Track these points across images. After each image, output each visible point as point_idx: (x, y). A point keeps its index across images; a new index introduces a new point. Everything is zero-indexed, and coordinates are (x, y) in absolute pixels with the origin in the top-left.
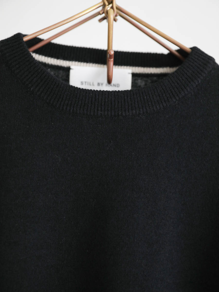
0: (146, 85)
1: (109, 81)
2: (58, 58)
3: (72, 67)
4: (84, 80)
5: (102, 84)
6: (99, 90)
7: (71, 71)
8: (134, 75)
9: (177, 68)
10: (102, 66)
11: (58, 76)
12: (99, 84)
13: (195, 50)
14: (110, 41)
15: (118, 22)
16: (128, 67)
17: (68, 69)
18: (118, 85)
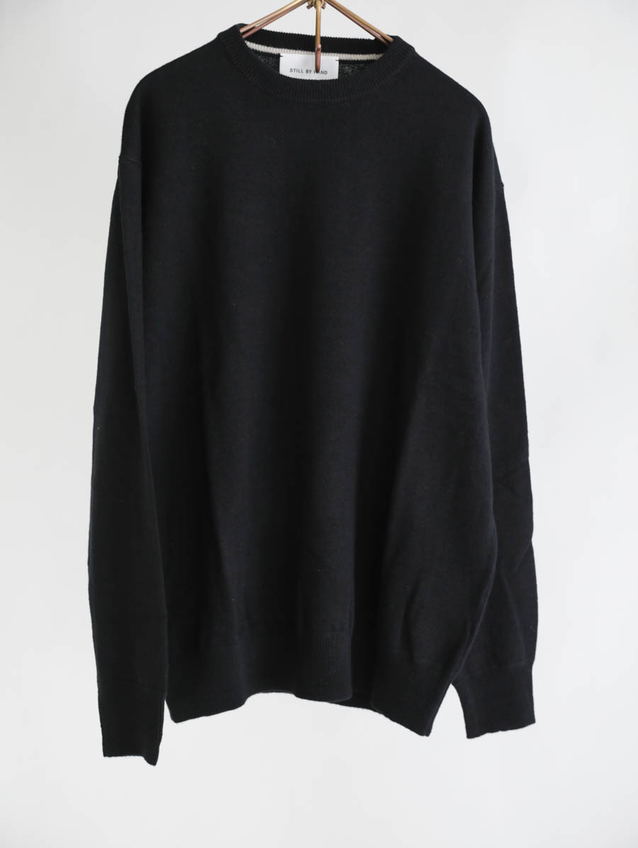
0: (353, 71)
1: (317, 70)
2: (268, 45)
3: (281, 55)
4: (293, 68)
5: (310, 72)
6: (308, 79)
7: (281, 58)
8: (341, 62)
9: (381, 55)
10: (310, 53)
11: (268, 63)
12: (307, 71)
13: (396, 39)
14: (319, 22)
15: (326, 9)
16: (336, 54)
17: (278, 56)
18: (325, 73)
